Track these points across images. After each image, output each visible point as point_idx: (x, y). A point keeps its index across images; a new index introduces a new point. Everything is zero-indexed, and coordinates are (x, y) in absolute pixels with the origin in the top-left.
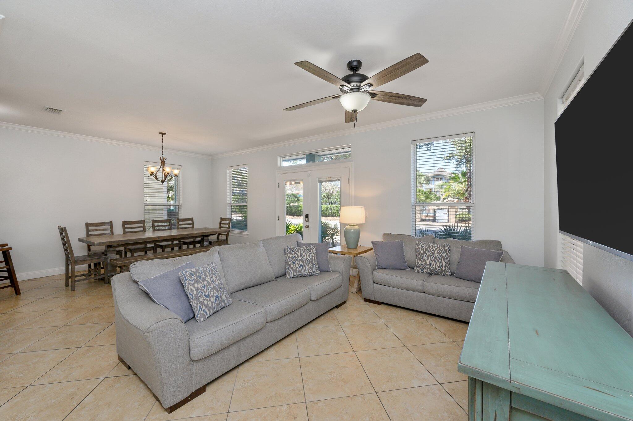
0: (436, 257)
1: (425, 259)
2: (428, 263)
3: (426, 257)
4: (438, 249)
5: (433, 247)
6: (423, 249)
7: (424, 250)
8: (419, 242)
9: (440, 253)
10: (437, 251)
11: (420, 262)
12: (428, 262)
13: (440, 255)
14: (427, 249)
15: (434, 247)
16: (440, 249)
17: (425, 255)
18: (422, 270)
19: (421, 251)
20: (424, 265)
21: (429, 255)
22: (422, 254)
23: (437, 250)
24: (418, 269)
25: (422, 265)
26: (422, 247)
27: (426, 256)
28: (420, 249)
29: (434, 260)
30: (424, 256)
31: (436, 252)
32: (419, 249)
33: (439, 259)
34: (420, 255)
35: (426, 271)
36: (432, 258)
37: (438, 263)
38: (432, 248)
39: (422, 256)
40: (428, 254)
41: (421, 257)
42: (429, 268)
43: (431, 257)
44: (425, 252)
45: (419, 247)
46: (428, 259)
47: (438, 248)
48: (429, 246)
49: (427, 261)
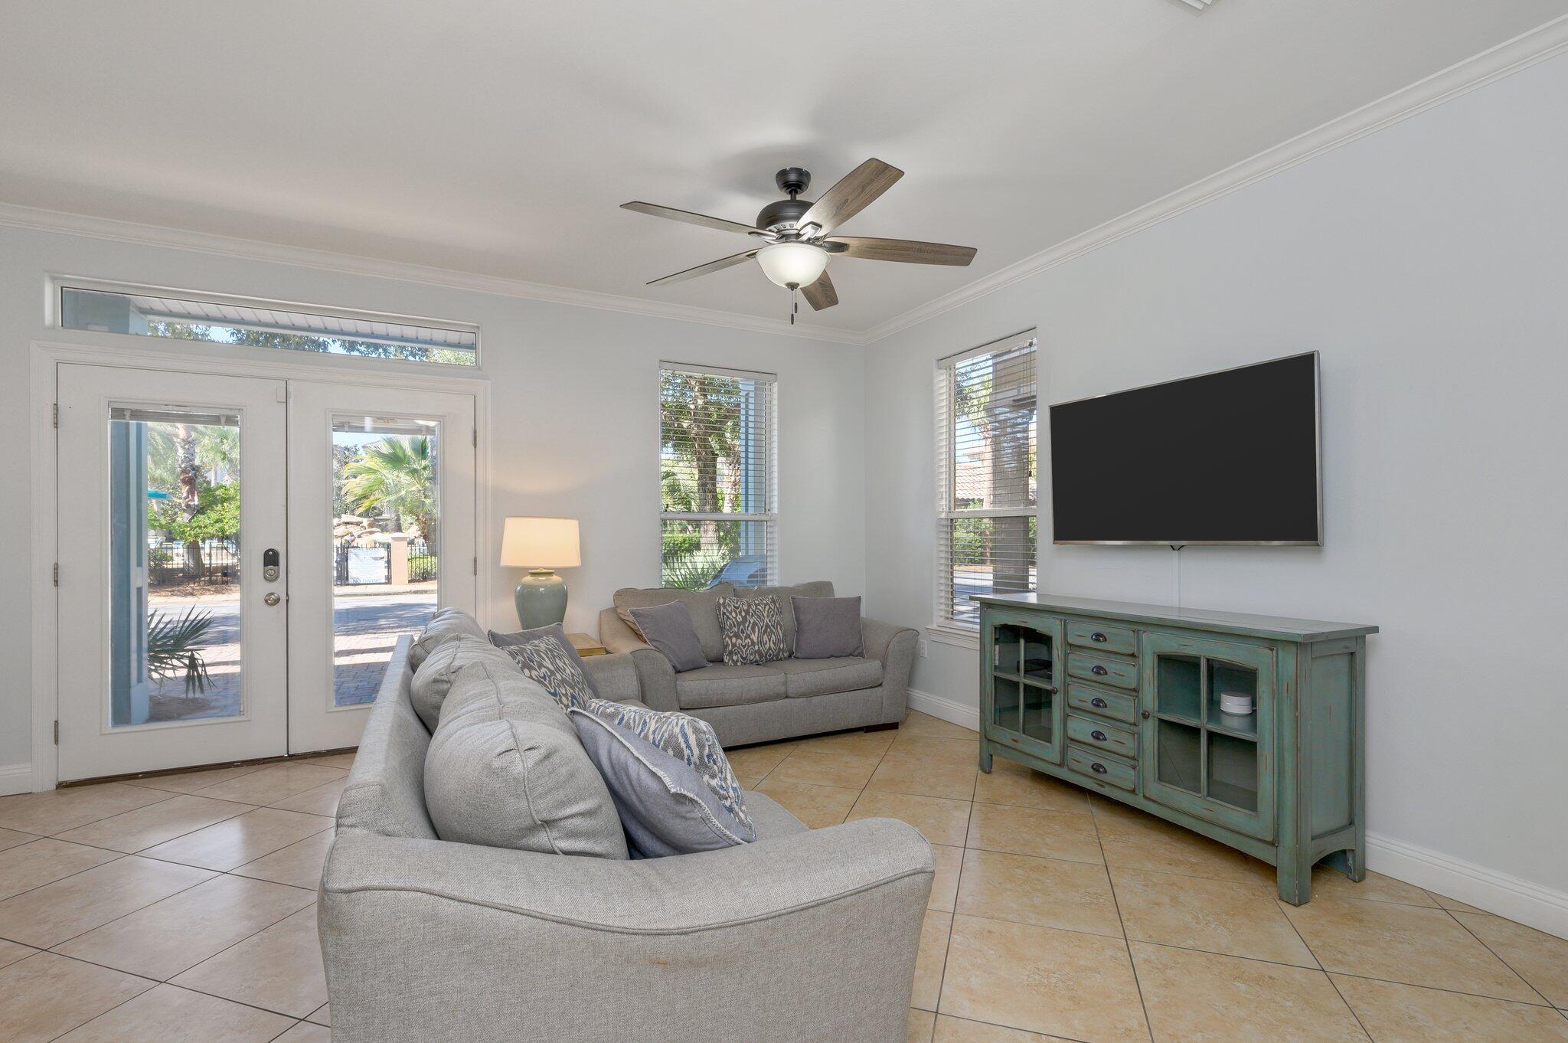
0: (767, 626)
1: (748, 632)
2: (756, 641)
3: (750, 628)
4: (767, 607)
5: (756, 605)
6: (740, 612)
7: (743, 614)
8: (725, 599)
9: (773, 615)
10: (766, 612)
11: (739, 641)
12: (755, 638)
13: (774, 619)
14: (747, 612)
15: (759, 604)
16: (770, 608)
17: (747, 625)
18: (744, 659)
19: (735, 618)
20: (749, 646)
21: (755, 624)
22: (739, 624)
23: (766, 610)
24: (735, 658)
25: (744, 647)
26: (737, 608)
27: (749, 625)
28: (734, 614)
29: (765, 631)
30: (744, 627)
31: (765, 615)
32: (731, 613)
33: (773, 627)
34: (735, 627)
35: (752, 658)
36: (762, 627)
37: (773, 635)
38: (756, 608)
39: (742, 627)
40: (752, 621)
41: (738, 631)
42: (759, 651)
43: (759, 628)
44: (745, 619)
45: (730, 609)
46: (754, 633)
47: (765, 605)
48: (749, 605)
49: (753, 636)
